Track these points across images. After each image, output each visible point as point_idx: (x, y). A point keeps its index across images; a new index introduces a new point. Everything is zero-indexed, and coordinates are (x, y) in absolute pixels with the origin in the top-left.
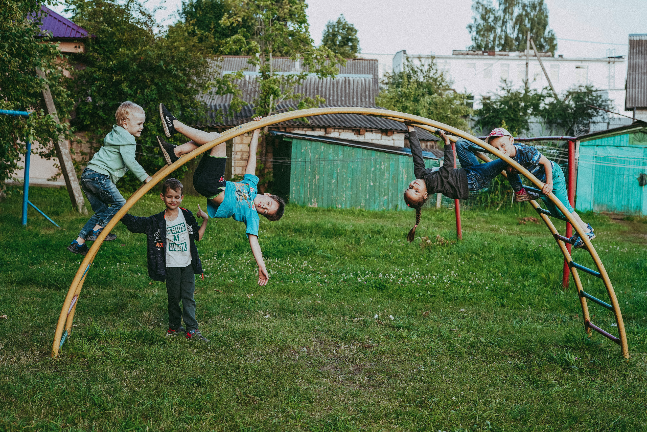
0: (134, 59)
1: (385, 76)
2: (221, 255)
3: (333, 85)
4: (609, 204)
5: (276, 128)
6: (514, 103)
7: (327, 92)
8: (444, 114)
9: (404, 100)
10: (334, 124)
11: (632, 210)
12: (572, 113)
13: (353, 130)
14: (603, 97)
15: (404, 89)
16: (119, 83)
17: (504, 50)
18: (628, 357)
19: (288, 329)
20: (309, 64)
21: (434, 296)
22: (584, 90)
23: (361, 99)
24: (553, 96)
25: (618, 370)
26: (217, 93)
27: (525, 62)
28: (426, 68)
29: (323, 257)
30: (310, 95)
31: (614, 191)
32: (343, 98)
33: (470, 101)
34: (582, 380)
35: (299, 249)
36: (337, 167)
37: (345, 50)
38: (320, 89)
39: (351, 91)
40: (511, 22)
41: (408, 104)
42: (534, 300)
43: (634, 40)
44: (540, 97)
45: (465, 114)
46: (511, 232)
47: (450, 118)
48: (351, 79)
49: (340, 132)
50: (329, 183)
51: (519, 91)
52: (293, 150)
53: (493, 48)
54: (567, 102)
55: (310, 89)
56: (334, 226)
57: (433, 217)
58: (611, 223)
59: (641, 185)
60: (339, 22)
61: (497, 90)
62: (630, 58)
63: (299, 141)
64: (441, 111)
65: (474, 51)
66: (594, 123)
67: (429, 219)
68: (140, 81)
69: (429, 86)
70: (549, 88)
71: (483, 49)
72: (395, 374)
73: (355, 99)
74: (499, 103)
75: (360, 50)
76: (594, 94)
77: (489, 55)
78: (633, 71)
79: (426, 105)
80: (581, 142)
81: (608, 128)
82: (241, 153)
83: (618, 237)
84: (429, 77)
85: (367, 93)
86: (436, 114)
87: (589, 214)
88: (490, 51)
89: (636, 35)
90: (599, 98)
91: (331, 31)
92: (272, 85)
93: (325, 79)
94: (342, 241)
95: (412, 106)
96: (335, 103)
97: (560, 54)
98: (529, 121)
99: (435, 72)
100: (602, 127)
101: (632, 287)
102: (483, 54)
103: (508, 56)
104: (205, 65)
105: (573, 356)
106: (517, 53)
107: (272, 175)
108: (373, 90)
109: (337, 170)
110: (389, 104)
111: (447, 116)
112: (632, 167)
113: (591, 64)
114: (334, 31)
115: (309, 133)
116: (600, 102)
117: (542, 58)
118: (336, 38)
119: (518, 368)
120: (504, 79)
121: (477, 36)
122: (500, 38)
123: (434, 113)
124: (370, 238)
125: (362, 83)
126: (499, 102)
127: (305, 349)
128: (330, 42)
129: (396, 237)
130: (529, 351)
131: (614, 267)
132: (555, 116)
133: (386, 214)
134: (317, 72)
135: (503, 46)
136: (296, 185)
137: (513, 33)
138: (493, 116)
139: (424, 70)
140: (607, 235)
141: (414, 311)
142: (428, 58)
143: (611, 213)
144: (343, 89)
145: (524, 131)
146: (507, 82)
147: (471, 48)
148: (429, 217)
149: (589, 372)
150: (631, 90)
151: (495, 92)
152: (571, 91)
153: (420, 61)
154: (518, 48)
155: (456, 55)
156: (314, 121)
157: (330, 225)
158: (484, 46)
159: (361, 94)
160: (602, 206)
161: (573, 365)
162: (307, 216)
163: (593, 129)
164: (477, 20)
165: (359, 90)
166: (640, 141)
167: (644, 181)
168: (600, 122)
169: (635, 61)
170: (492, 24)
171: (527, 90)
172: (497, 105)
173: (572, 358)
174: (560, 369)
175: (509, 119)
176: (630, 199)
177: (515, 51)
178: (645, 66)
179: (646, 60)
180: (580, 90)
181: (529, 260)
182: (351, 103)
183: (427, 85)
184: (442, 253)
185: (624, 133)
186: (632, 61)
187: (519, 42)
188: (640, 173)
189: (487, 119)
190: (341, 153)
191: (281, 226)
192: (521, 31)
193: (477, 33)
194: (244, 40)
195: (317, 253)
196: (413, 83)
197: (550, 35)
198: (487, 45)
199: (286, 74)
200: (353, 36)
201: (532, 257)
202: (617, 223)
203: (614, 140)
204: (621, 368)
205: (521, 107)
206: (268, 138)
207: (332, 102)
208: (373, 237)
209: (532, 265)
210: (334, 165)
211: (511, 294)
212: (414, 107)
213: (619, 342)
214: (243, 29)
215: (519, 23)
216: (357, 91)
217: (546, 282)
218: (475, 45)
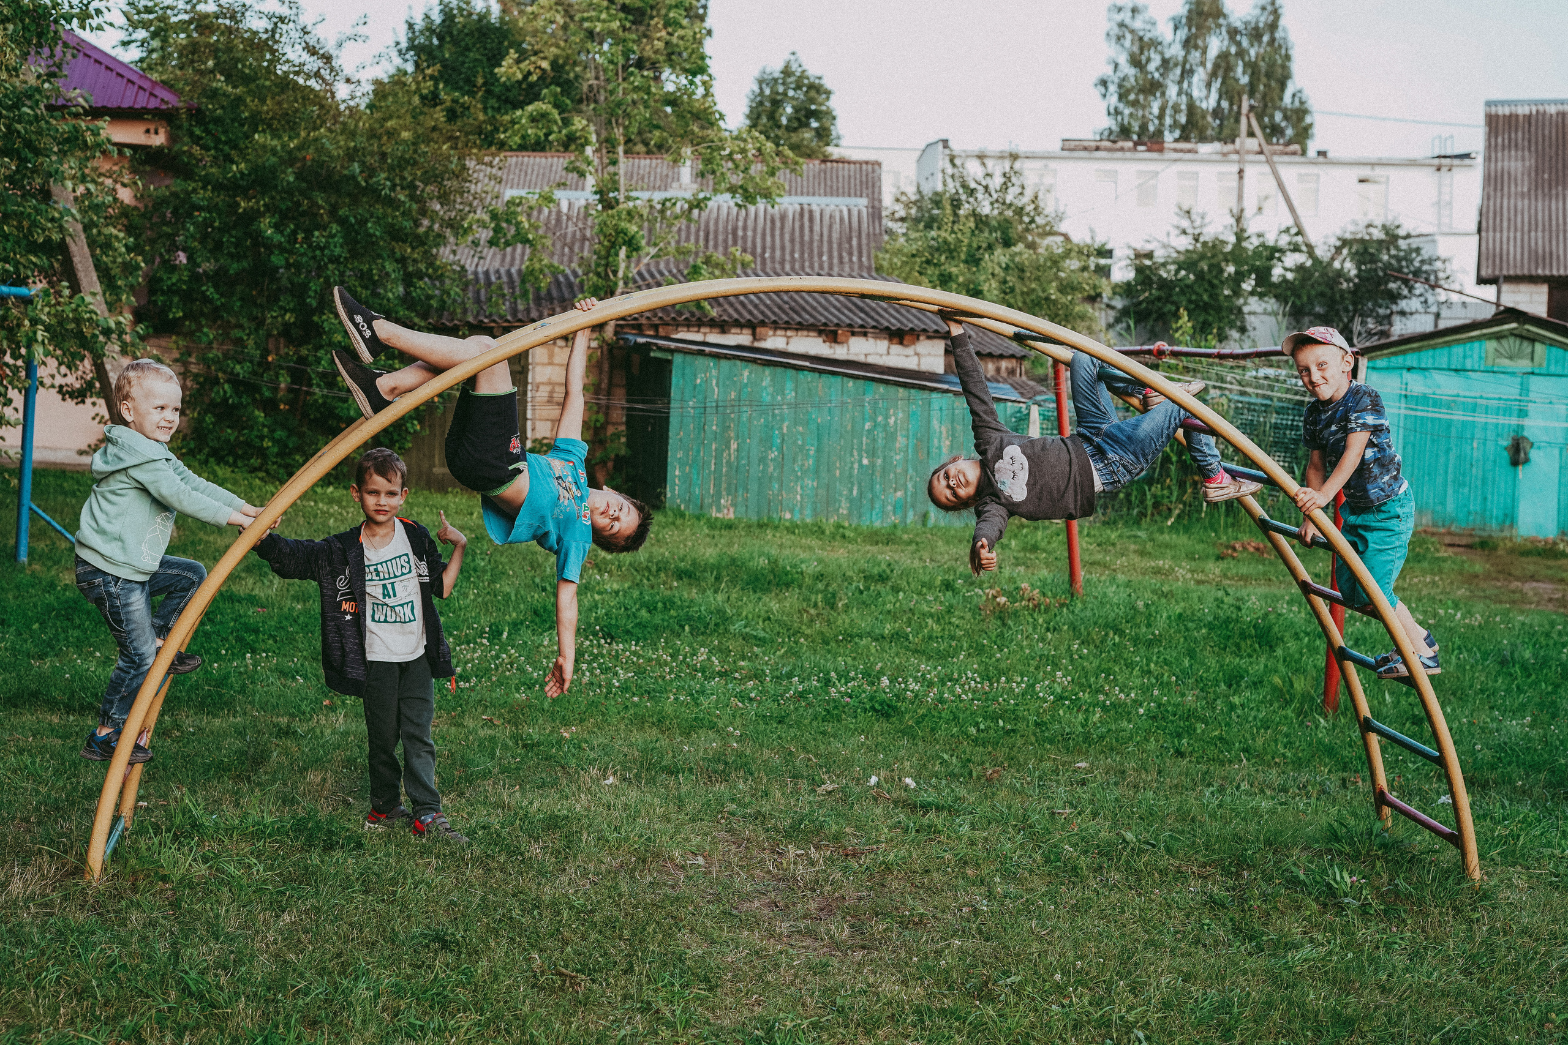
0: (290, 158)
1: (897, 200)
2: (500, 634)
3: (773, 221)
4: (1439, 508)
5: (633, 327)
6: (1211, 266)
7: (759, 241)
8: (1041, 294)
9: (943, 258)
10: (773, 318)
11: (1494, 525)
12: (1350, 292)
13: (820, 333)
14: (1423, 252)
15: (943, 234)
16: (252, 216)
17: (1184, 137)
18: (1477, 875)
19: (660, 811)
20: (714, 172)
21: (1013, 731)
22: (1378, 234)
23: (841, 257)
24: (1304, 248)
25: (1454, 908)
26: (492, 243)
27: (1235, 168)
28: (997, 181)
29: (745, 637)
30: (716, 247)
31: (1450, 478)
32: (797, 255)
33: (1103, 262)
34: (1367, 933)
35: (689, 619)
36: (782, 420)
37: (803, 139)
38: (740, 233)
39: (816, 238)
40: (1201, 69)
41: (954, 270)
42: (1253, 739)
43: (1497, 116)
44: (1273, 253)
45: (1092, 293)
46: (1200, 577)
47: (1055, 302)
48: (814, 207)
49: (788, 337)
50: (762, 460)
51: (1221, 237)
52: (674, 380)
53: (1159, 133)
54: (1337, 265)
55: (716, 232)
56: (774, 562)
57: (1013, 543)
58: (1443, 554)
59: (1515, 463)
60: (787, 72)
61: (1168, 234)
62: (1488, 159)
63: (689, 358)
64: (1033, 286)
65: (1114, 142)
66: (1403, 313)
68: (304, 214)
69: (1004, 226)
70: (1294, 231)
71: (1135, 137)
72: (917, 920)
73: (825, 258)
74: (1173, 268)
75: (838, 138)
76: (1403, 244)
77: (1150, 150)
78: (1495, 189)
79: (997, 270)
80: (1370, 359)
81: (1436, 325)
82: (548, 388)
83: (1459, 588)
84: (1004, 204)
85: (855, 242)
86: (1023, 293)
88: (1151, 141)
89: (1503, 103)
90: (1414, 255)
91: (767, 92)
92: (624, 224)
93: (752, 208)
94: (791, 599)
95: (963, 274)
96: (777, 266)
97: (1322, 149)
98: (1246, 309)
99: (1019, 190)
100: (1422, 324)
101: (1491, 708)
102: (1135, 149)
103: (1196, 152)
104: (462, 174)
105: (1346, 875)
106: (1217, 146)
107: (623, 440)
108: (868, 234)
109: (781, 428)
110: (907, 269)
111: (1047, 299)
112: (1492, 419)
113: (1393, 173)
114: (774, 92)
115: (714, 338)
116: (1417, 264)
117: (1276, 158)
118: (781, 110)
119: (1213, 904)
120: (1186, 208)
121: (1121, 106)
122: (1176, 109)
123: (1018, 291)
124: (861, 592)
125: (842, 219)
126: (1174, 263)
127: (701, 861)
128: (764, 120)
129: (924, 590)
130: (1241, 863)
132: (1309, 298)
133: (899, 533)
134: (732, 190)
135: (1184, 128)
136: (683, 465)
137: (1207, 98)
138: (1159, 299)
139: (991, 187)
140: (1434, 583)
141: (964, 766)
142: (1002, 157)
143: (1442, 530)
144: (797, 233)
145: (1235, 334)
146: (1194, 217)
147: (1106, 133)
149: (1385, 912)
150: (1491, 234)
151: (1165, 240)
152: (1348, 236)
153: (984, 164)
154: (1220, 133)
155: (1070, 150)
156: (725, 310)
157: (763, 562)
158: (1137, 129)
159: (840, 245)
161: (1346, 896)
162: (707, 539)
163: (1400, 328)
164: (1120, 67)
165: (835, 236)
166: (1511, 358)
167: (1522, 455)
168: (1417, 312)
169: (1499, 164)
170: (1157, 76)
171: (1240, 236)
172: (1168, 272)
173: (1343, 879)
174: (1315, 907)
175: (1197, 306)
176: (1489, 497)
177: (1211, 140)
178: (1526, 178)
179: (1527, 164)
180: (1370, 234)
181: (1243, 645)
182: (816, 265)
183: (999, 223)
184: (1035, 628)
185: (1472, 339)
186: (1493, 165)
187: (1221, 120)
188: (1512, 434)
189: (1144, 305)
190: (791, 386)
191: (645, 564)
192: (1227, 93)
193: (1121, 97)
194: (555, 114)
195: (732, 628)
196: (967, 217)
197: (1297, 103)
198: (1144, 127)
199: (658, 196)
200: (821, 104)
201: (1251, 636)
202: (1456, 554)
203: (1450, 354)
204: (1462, 903)
205: (1226, 275)
206: (615, 352)
207: (769, 265)
208: (868, 588)
209: (1250, 656)
210: (774, 415)
211: (1200, 727)
212: (968, 276)
213: (1457, 840)
214: (553, 87)
215: (1220, 73)
216: (830, 237)
217: (1284, 696)
218: (1115, 128)
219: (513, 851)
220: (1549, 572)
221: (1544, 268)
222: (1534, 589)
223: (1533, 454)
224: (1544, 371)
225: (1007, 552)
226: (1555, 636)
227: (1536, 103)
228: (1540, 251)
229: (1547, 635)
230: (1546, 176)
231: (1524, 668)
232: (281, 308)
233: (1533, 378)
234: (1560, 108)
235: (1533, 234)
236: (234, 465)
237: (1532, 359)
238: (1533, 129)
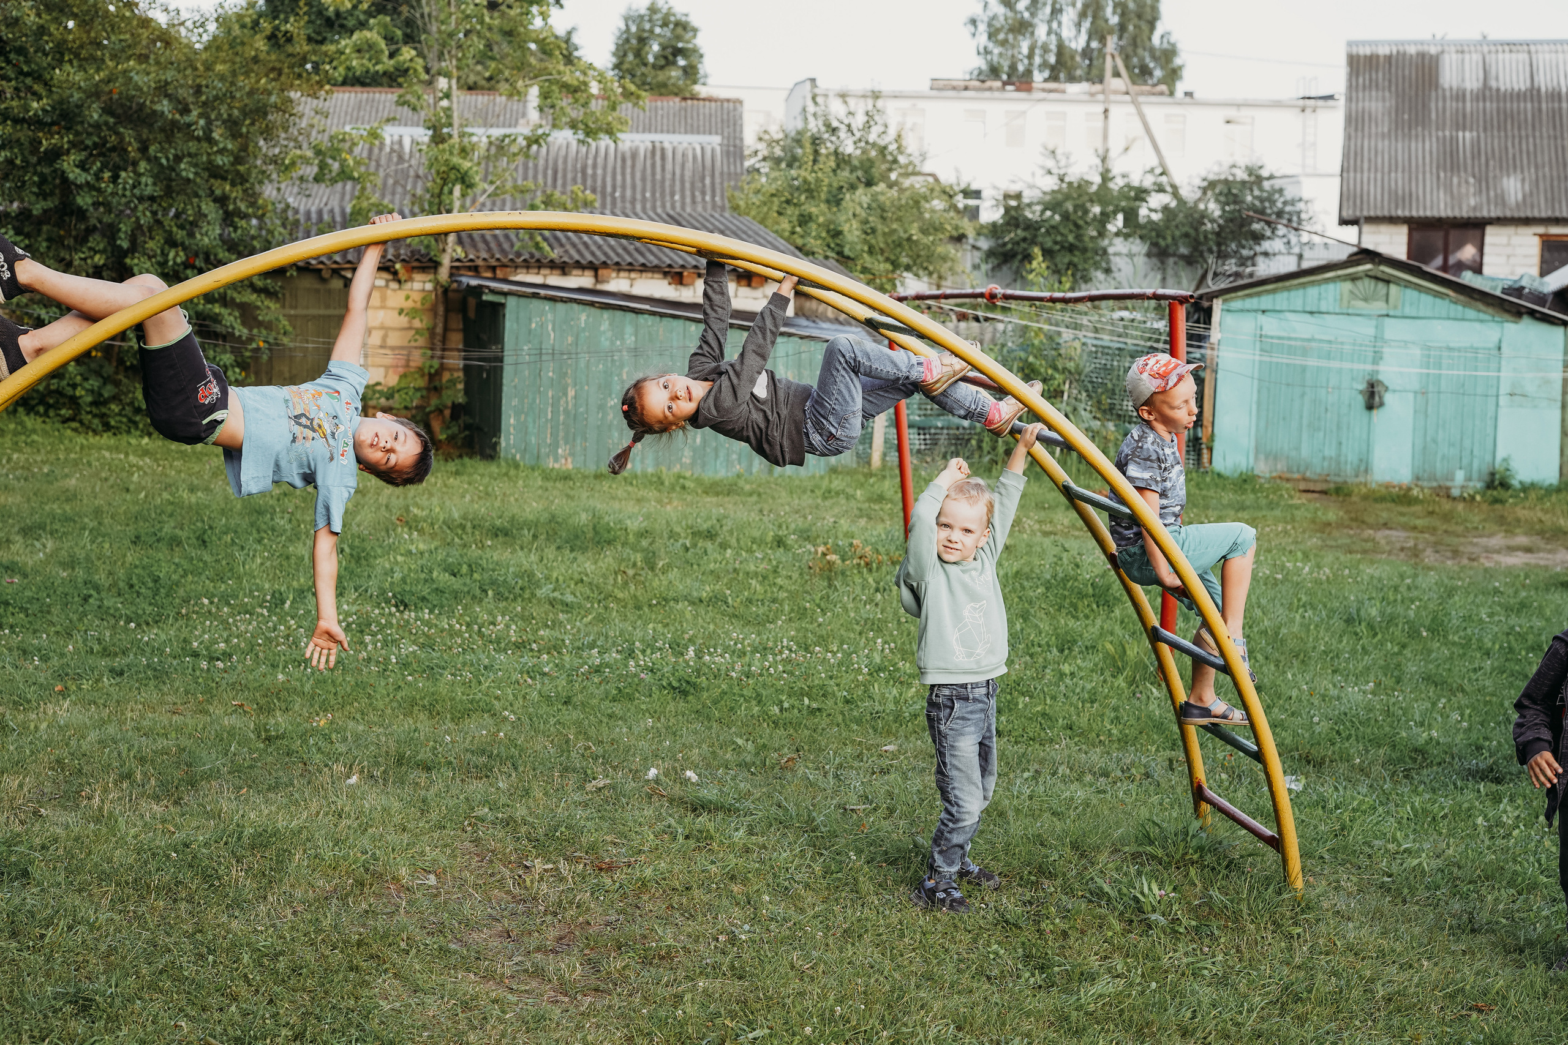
0: (95, 93)
1: (760, 139)
2: (283, 602)
3: (624, 160)
4: (1293, 454)
5: (469, 268)
6: (1076, 207)
7: (609, 180)
8: (902, 234)
9: (803, 198)
10: (616, 259)
11: (1349, 470)
12: (1213, 233)
13: (666, 274)
14: (1286, 193)
15: (803, 173)
16: (55, 154)
17: (1054, 78)
18: (1299, 884)
19: (397, 819)
20: (553, 106)
21: (819, 710)
22: (1241, 175)
23: (693, 197)
24: (1169, 189)
25: (1274, 923)
26: (317, 179)
27: (1100, 109)
28: (859, 120)
29: (552, 603)
30: (554, 186)
31: (1305, 422)
32: (648, 195)
33: (972, 202)
34: (1178, 955)
35: (493, 582)
36: (622, 366)
37: (670, 78)
38: (590, 171)
39: (668, 176)
40: (1070, 9)
41: (814, 210)
42: (1078, 715)
43: (1358, 56)
44: (1141, 194)
45: (955, 234)
46: (1048, 528)
47: (916, 242)
48: (666, 145)
49: (632, 279)
50: (601, 407)
51: (1086, 178)
52: (508, 324)
53: (1029, 72)
54: (1202, 206)
55: (565, 170)
56: (596, 517)
57: (859, 492)
58: (1296, 502)
59: (1370, 407)
60: (653, 9)
61: (1033, 174)
62: (1349, 99)
63: (523, 300)
64: (895, 226)
65: (983, 81)
66: (1266, 254)
67: (848, 497)
68: (113, 149)
69: (867, 165)
70: (1158, 171)
71: (1005, 77)
72: (663, 953)
73: (677, 197)
74: (1038, 208)
75: (706, 76)
76: (1266, 185)
77: (1018, 90)
78: (1356, 130)
79: (858, 210)
80: (1225, 301)
81: (1299, 265)
82: (381, 333)
83: (1310, 537)
84: (867, 143)
85: (708, 181)
86: (884, 234)
87: (1245, 481)
88: (1020, 81)
89: (1364, 43)
90: (1277, 196)
91: (634, 29)
92: (456, 160)
93: (593, 144)
94: (608, 559)
95: (824, 214)
96: (628, 205)
97: (1189, 90)
98: (1111, 250)
99: (882, 129)
100: (1286, 264)
101: (1334, 672)
102: (1003, 88)
103: (1064, 92)
104: (285, 107)
105: (1155, 887)
106: (1084, 86)
107: (461, 386)
108: (722, 173)
109: (620, 375)
110: (765, 209)
111: (909, 239)
112: (1347, 365)
113: (1260, 114)
114: (641, 30)
115: (555, 280)
116: (1279, 205)
117: (1141, 99)
118: (647, 48)
119: (1006, 924)
120: (1051, 147)
121: (991, 45)
122: (1045, 49)
123: (879, 232)
124: (687, 549)
125: (695, 157)
126: (1038, 203)
127: (432, 880)
128: (630, 57)
129: (755, 547)
130: (1044, 871)
131: (1292, 621)
132: (1173, 238)
133: (741, 483)
134: (573, 126)
135: (1053, 68)
136: (517, 414)
137: (1076, 37)
138: (1024, 239)
139: (854, 127)
140: (1286, 532)
141: (757, 754)
142: (864, 96)
143: (1296, 476)
144: (649, 171)
145: (1100, 275)
146: (1059, 157)
147: (976, 73)
148: (850, 491)
149: (1197, 929)
150: (1352, 174)
151: (1030, 180)
152: (1212, 177)
153: (846, 102)
154: (1088, 73)
155: (938, 89)
156: (566, 252)
157: (584, 517)
158: (1006, 69)
159: (693, 184)
160: (1276, 458)
161: (1154, 911)
162: (540, 492)
163: (1264, 268)
164: (990, 6)
165: (688, 174)
166: (1366, 300)
167: (1377, 398)
168: (1280, 253)
169: (1360, 105)
170: (1026, 15)
171: (1106, 177)
172: (1034, 213)
173: (1152, 891)
174: (1118, 926)
175: (1063, 247)
176: (1344, 441)
177: (1079, 80)
178: (1386, 118)
179: (1387, 104)
180: (1234, 175)
181: (1080, 605)
182: (668, 205)
183: (861, 162)
184: (863, 588)
185: (1327, 281)
186: (1354, 106)
187: (1091, 60)
188: (1367, 378)
189: (1009, 246)
190: (631, 330)
191: (459, 521)
192: (1096, 32)
193: (990, 37)
194: (382, 44)
195: (539, 593)
196: (827, 156)
197: (1165, 45)
198: (1013, 67)
199: (497, 132)
200: (688, 42)
201: (1087, 596)
202: (1310, 501)
203: (1305, 296)
204: (1283, 916)
205: (1091, 215)
206: (450, 294)
207: (619, 204)
208: (695, 545)
209: (1087, 617)
210: (613, 361)
211: (1023, 701)
212: (829, 216)
213: (1277, 843)
214: (380, 17)
215: (1090, 13)
216: (682, 176)
217: (1116, 664)
218: (984, 67)
219: (209, 877)
220: (1403, 519)
221: (1404, 209)
222: (1386, 537)
223: (1388, 398)
224: (1398, 313)
225: (853, 504)
226: (1403, 589)
227: (1396, 43)
228: (1400, 192)
229: (1396, 589)
230: (1406, 117)
231: (1371, 627)
232: (90, 249)
233: (1387, 319)
234: (1420, 48)
235: (1393, 175)
236: (46, 414)
237: (1387, 301)
238: (1393, 70)
